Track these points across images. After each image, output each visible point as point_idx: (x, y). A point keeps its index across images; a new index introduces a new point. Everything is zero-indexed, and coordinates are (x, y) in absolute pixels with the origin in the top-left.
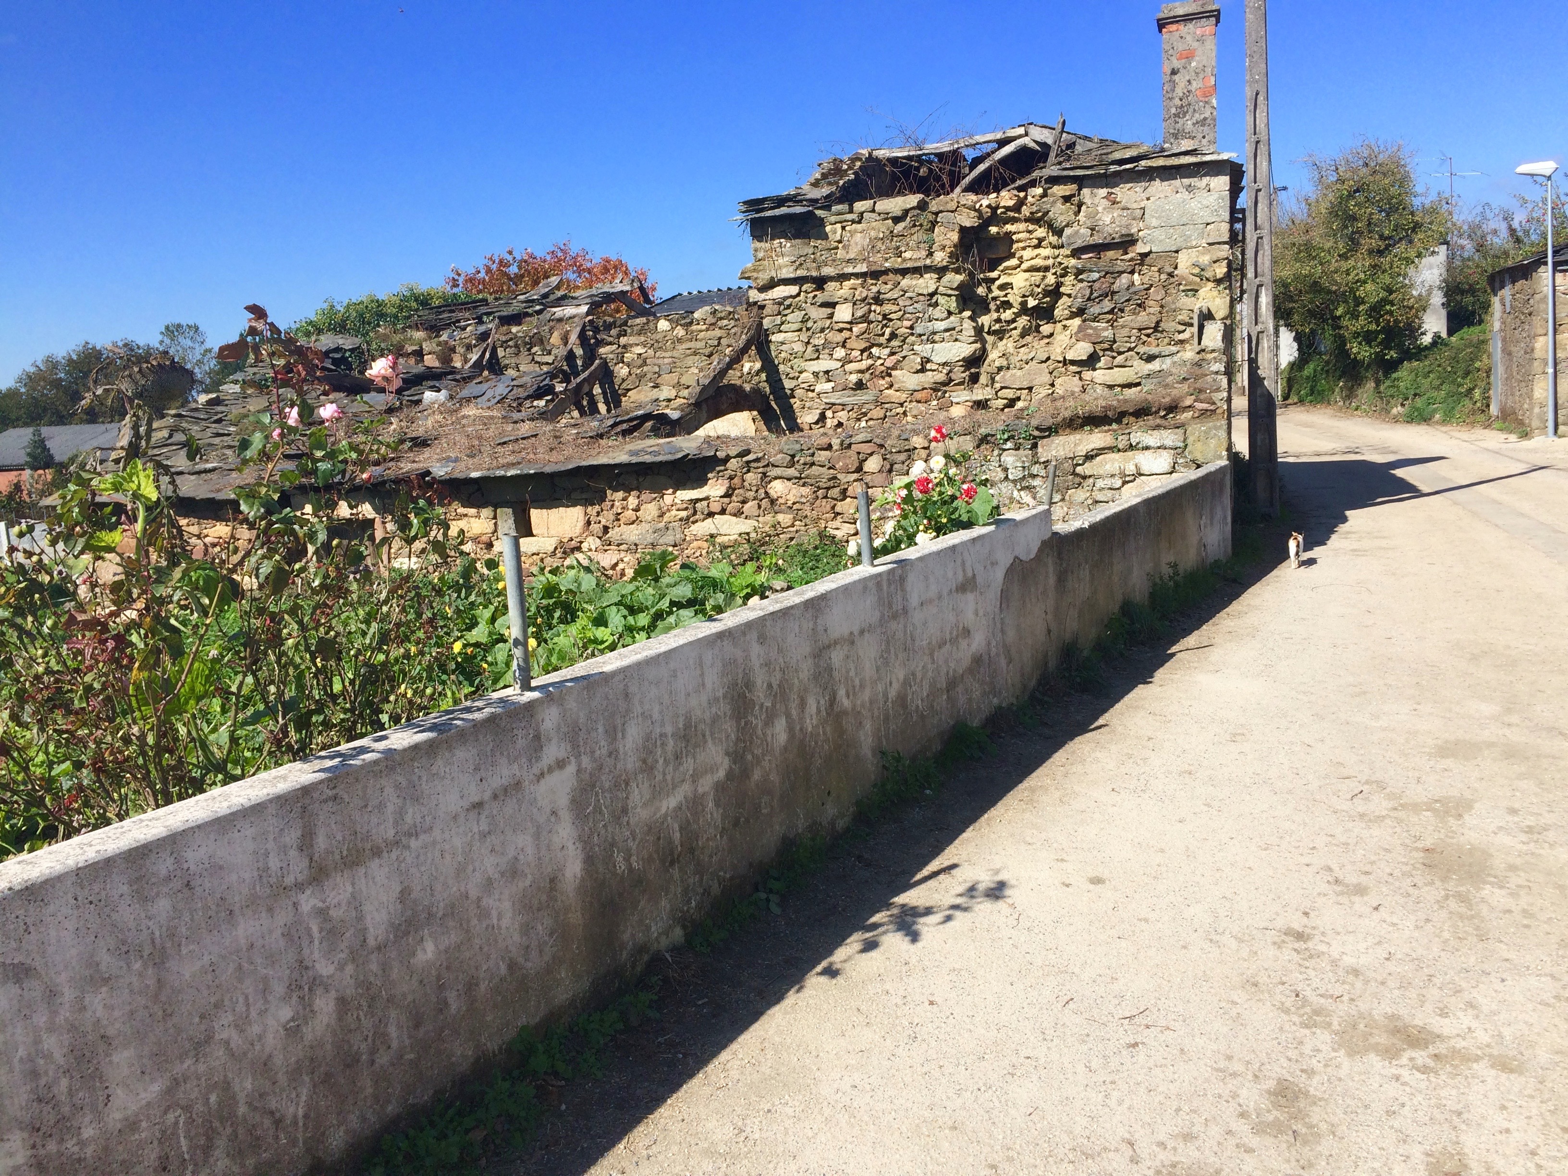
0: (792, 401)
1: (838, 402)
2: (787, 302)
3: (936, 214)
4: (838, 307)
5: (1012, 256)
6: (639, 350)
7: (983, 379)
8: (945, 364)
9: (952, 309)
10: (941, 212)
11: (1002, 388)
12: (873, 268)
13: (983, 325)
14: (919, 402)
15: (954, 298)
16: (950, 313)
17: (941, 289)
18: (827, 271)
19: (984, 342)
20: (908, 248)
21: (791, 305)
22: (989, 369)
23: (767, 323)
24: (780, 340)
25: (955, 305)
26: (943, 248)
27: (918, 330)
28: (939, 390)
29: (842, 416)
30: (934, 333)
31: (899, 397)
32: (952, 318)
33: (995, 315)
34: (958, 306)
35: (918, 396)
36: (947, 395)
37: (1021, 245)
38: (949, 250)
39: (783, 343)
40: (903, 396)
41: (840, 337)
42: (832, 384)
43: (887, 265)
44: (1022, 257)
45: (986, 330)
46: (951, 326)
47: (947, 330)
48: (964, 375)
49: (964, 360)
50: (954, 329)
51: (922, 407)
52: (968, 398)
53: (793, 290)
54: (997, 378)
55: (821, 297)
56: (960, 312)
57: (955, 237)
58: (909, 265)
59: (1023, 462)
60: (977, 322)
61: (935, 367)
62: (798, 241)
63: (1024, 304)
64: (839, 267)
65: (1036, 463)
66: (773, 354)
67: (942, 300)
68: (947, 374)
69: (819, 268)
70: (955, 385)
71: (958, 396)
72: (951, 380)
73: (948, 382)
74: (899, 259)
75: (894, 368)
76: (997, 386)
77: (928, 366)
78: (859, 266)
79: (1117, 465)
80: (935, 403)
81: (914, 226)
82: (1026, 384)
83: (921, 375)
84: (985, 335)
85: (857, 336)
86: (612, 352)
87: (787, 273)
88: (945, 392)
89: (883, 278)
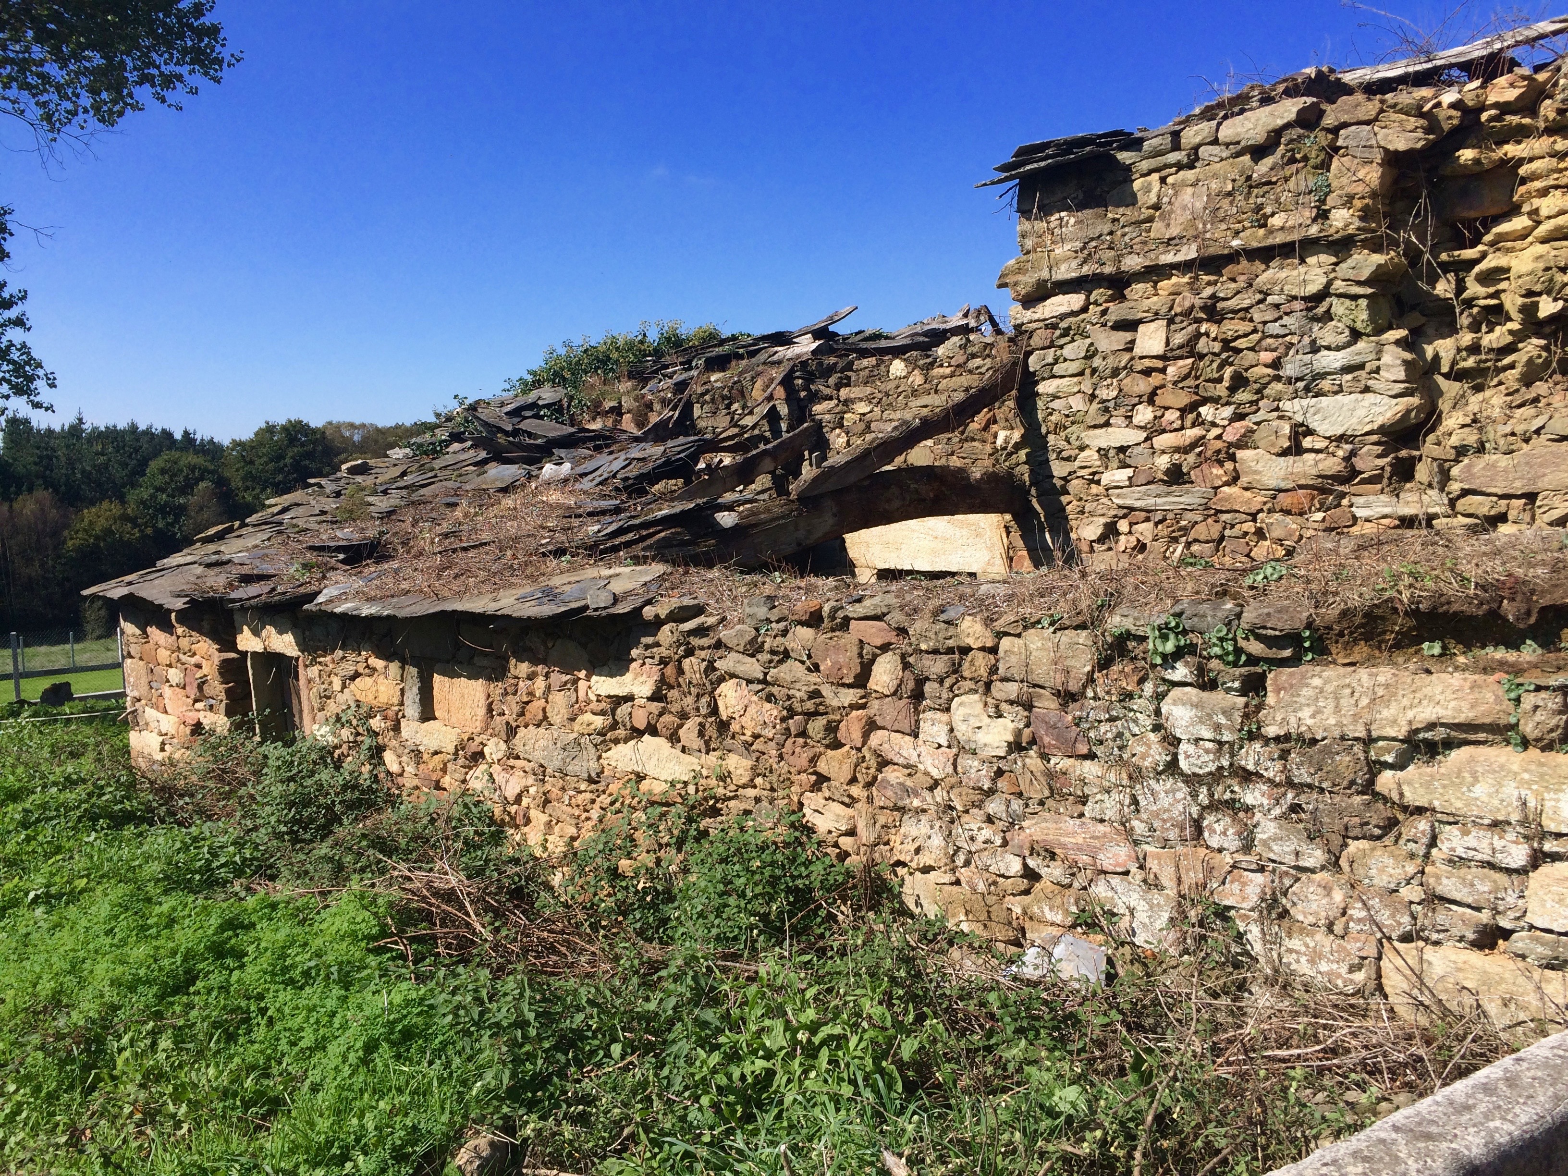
0: (1064, 499)
1: (1138, 504)
2: (1064, 325)
3: (1335, 131)
4: (1141, 328)
5: (1514, 210)
6: (862, 408)
7: (1422, 472)
8: (1341, 439)
9: (1359, 326)
10: (1345, 125)
11: (1465, 493)
12: (1212, 251)
13: (1437, 358)
14: (1288, 512)
15: (1363, 303)
16: (1356, 335)
17: (1339, 286)
18: (1133, 263)
19: (1432, 395)
20: (1281, 207)
21: (1069, 328)
22: (1437, 451)
23: (1034, 363)
24: (1051, 390)
25: (1364, 316)
26: (1349, 201)
27: (1290, 369)
28: (1331, 492)
29: (1145, 530)
30: (1323, 376)
31: (1248, 502)
32: (1361, 345)
33: (1467, 338)
34: (1372, 319)
35: (1284, 500)
36: (1345, 502)
37: (1538, 184)
38: (1358, 204)
39: (1055, 397)
40: (1258, 500)
41: (1143, 385)
42: (1129, 472)
43: (1235, 243)
44: (1536, 211)
45: (1445, 369)
46: (1358, 360)
47: (1347, 369)
48: (1381, 462)
49: (1382, 430)
50: (1361, 366)
51: (1292, 523)
52: (1387, 510)
53: (1075, 301)
54: (1455, 471)
55: (1116, 311)
56: (1379, 331)
57: (1373, 175)
58: (1279, 239)
59: (1218, 727)
60: (1421, 353)
61: (1320, 444)
62: (1088, 212)
63: (1529, 311)
64: (1152, 255)
65: (1252, 737)
66: (1040, 416)
67: (1339, 307)
68: (1347, 459)
69: (1118, 259)
70: (1364, 482)
71: (1367, 506)
72: (1354, 473)
73: (1350, 475)
74: (1262, 232)
75: (1243, 443)
76: (1455, 487)
77: (1307, 442)
78: (1185, 249)
79: (1511, 791)
80: (1319, 516)
81: (1292, 160)
82: (1519, 487)
83: (1291, 459)
84: (1440, 379)
85: (1175, 383)
86: (829, 411)
87: (1066, 272)
88: (1343, 495)
89: (1228, 271)
